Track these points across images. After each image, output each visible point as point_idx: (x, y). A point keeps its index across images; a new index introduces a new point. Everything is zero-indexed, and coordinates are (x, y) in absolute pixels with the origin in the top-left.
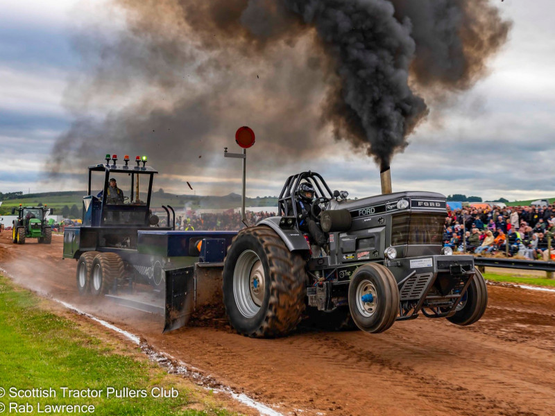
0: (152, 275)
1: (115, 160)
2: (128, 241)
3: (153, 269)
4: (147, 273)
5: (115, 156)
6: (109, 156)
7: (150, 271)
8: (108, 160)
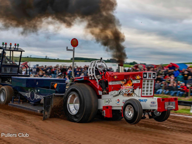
0: (30, 96)
1: (6, 45)
2: (10, 80)
3: (30, 94)
4: (27, 95)
5: (6, 43)
6: (3, 43)
7: (28, 95)
8: (3, 45)
